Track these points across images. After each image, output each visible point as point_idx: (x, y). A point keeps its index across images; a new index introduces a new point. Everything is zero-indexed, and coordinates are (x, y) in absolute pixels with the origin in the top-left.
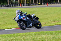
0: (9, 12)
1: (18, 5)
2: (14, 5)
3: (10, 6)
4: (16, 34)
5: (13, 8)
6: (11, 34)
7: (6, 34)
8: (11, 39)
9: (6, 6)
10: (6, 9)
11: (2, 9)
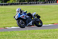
0: (46, 9)
1: (55, 2)
2: (51, 2)
3: (47, 3)
4: (52, 30)
5: (50, 4)
6: (48, 30)
7: (43, 29)
8: (49, 34)
9: (44, 3)
10: (43, 6)
11: (40, 6)
